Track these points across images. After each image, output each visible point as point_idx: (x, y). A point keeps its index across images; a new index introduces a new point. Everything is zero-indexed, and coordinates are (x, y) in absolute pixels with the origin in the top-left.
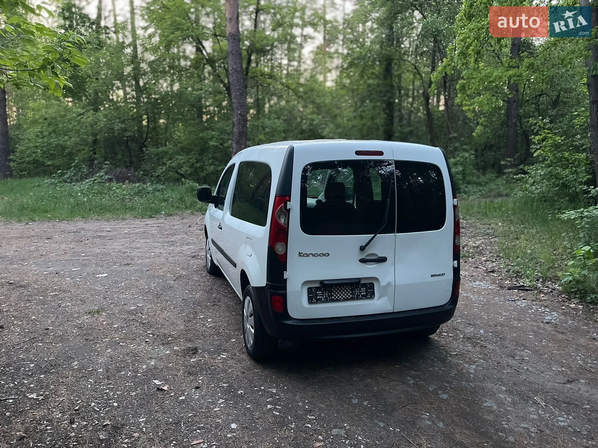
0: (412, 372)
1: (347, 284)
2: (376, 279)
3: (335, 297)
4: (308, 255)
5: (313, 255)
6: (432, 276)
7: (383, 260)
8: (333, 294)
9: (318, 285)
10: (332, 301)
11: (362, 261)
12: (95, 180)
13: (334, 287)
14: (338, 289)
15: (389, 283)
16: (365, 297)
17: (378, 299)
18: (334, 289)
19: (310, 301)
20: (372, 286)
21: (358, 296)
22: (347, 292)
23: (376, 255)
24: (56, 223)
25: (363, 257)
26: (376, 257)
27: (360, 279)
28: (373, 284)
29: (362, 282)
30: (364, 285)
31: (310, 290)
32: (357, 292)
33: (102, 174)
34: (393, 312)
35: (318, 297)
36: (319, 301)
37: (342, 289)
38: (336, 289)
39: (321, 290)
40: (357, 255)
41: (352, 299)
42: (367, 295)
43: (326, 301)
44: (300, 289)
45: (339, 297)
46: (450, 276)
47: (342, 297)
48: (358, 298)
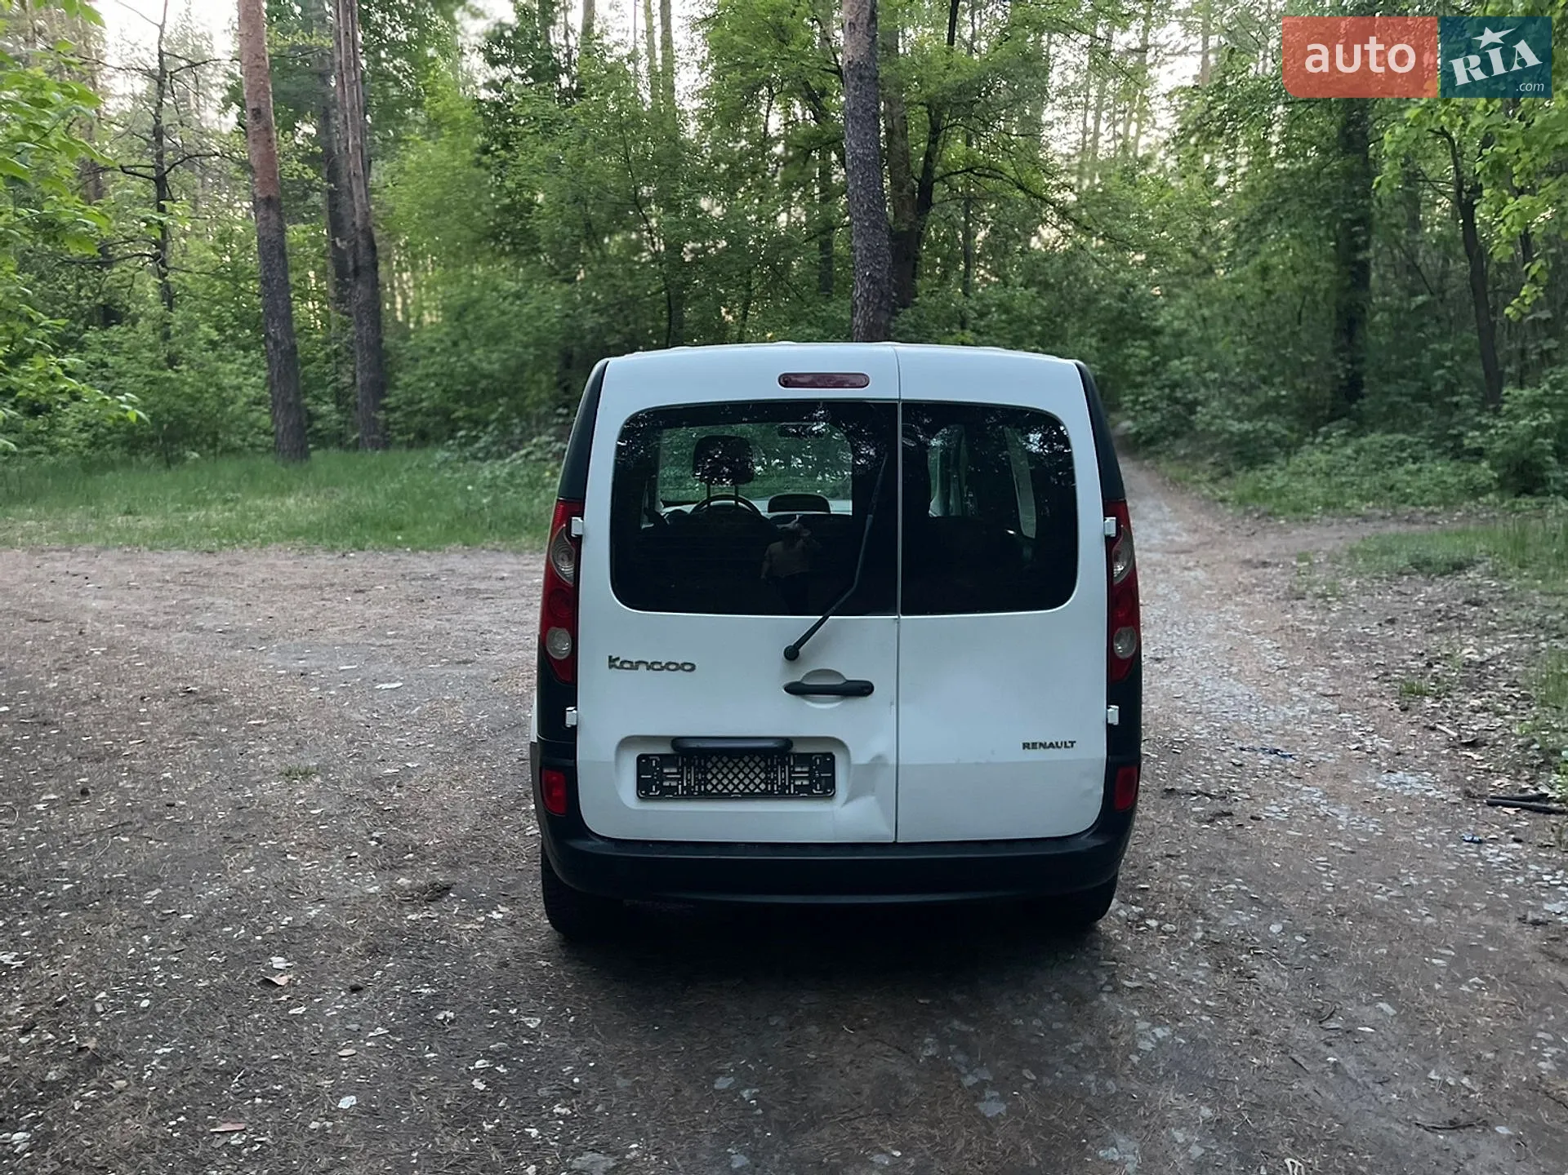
0: (956, 1024)
1: (752, 752)
2: (841, 744)
3: (715, 787)
4: (635, 666)
5: (650, 667)
6: (1026, 746)
7: (862, 689)
8: (709, 776)
9: (666, 750)
10: (706, 796)
11: (795, 689)
12: (529, 453)
13: (714, 759)
14: (725, 765)
15: (879, 757)
16: (806, 793)
17: (848, 800)
18: (715, 765)
19: (645, 789)
20: (828, 762)
21: (784, 787)
22: (752, 776)
23: (838, 675)
24: (403, 556)
25: (798, 678)
26: (839, 682)
27: (788, 742)
28: (833, 758)
29: (798, 749)
30: (804, 759)
31: (643, 763)
32: (781, 776)
33: (544, 438)
34: (895, 843)
35: (666, 784)
36: (667, 794)
37: (736, 765)
38: (720, 765)
39: (675, 765)
40: (778, 673)
41: (767, 795)
42: (811, 786)
43: (689, 795)
44: (612, 758)
45: (725, 787)
46: (1095, 750)
47: (736, 787)
48: (783, 794)
